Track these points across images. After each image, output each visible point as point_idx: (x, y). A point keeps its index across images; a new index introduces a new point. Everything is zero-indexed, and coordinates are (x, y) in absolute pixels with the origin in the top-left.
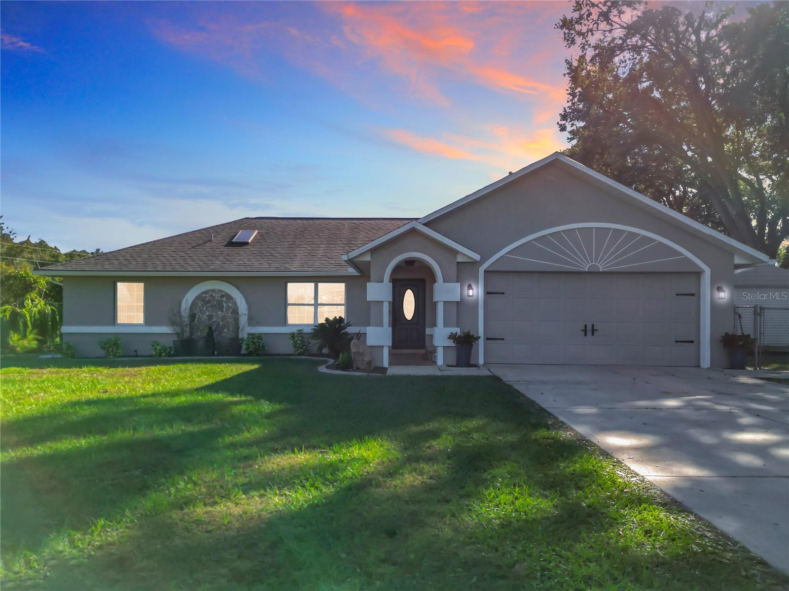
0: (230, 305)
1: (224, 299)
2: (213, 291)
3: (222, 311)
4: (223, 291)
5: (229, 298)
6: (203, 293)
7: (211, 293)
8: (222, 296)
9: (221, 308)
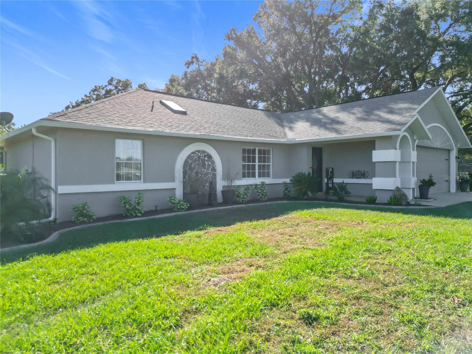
0: (210, 163)
1: (206, 159)
2: (199, 151)
3: (205, 169)
4: (205, 152)
5: (210, 157)
6: (192, 153)
7: (197, 153)
8: (205, 156)
9: (204, 165)
